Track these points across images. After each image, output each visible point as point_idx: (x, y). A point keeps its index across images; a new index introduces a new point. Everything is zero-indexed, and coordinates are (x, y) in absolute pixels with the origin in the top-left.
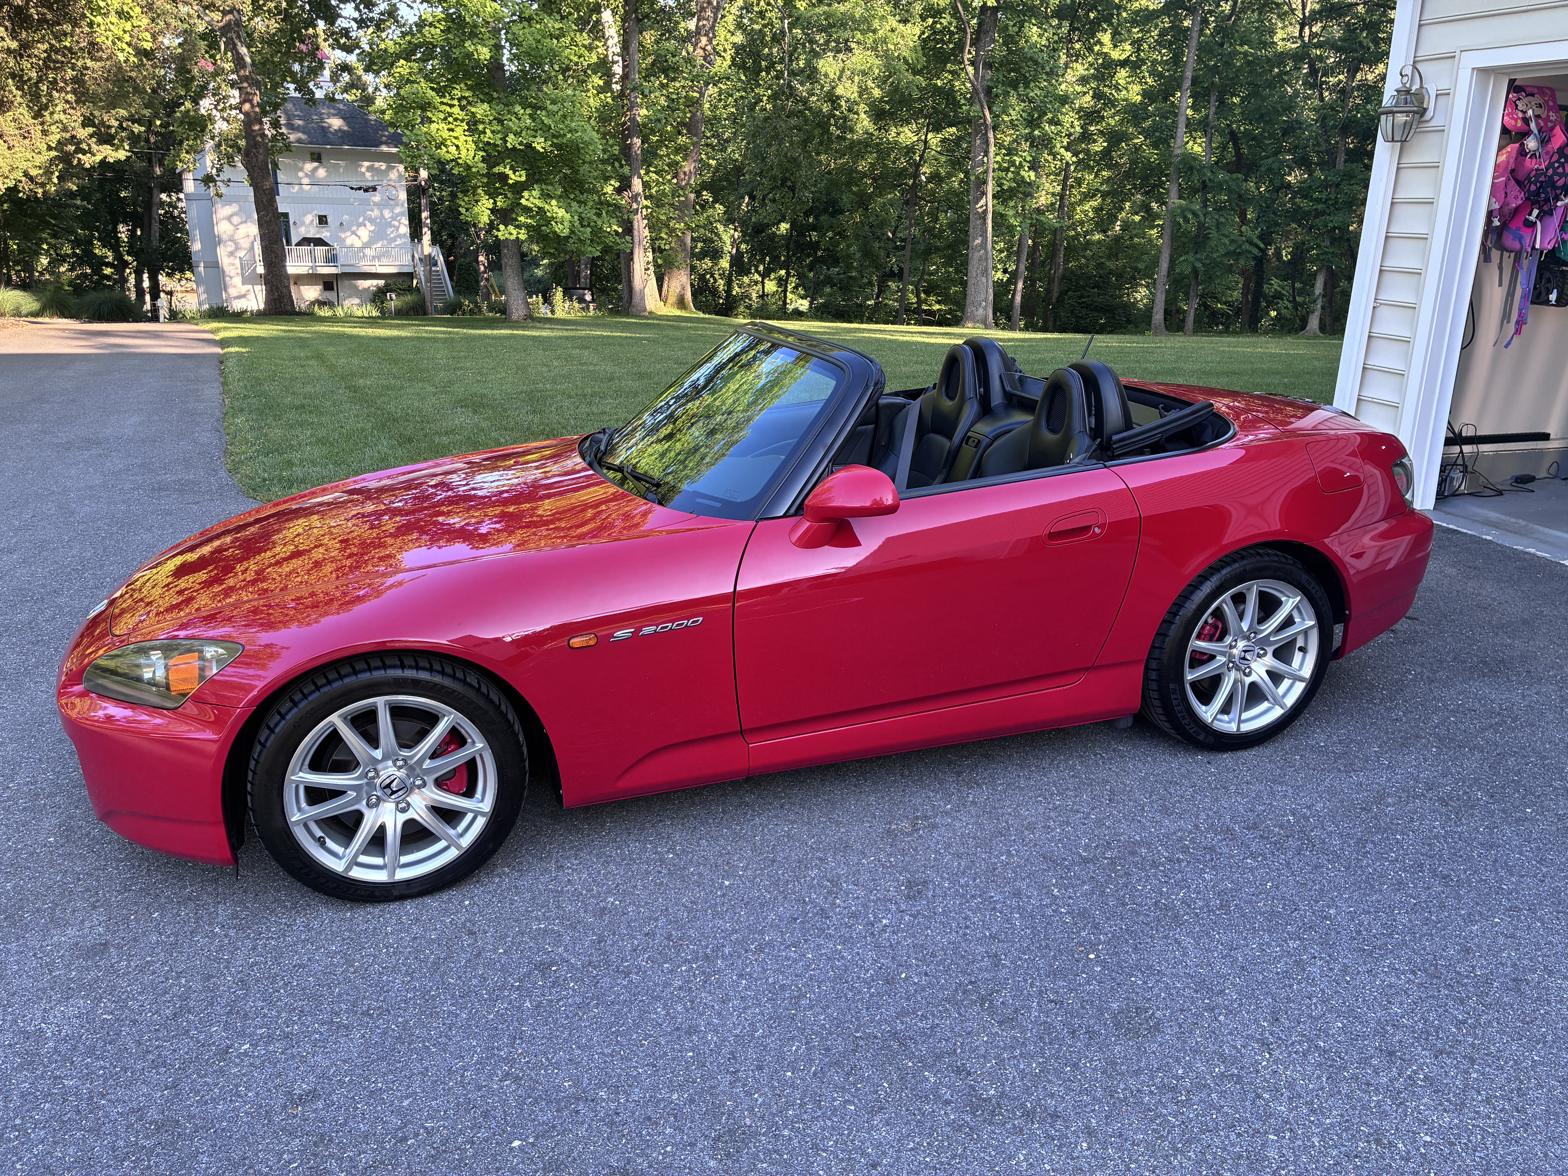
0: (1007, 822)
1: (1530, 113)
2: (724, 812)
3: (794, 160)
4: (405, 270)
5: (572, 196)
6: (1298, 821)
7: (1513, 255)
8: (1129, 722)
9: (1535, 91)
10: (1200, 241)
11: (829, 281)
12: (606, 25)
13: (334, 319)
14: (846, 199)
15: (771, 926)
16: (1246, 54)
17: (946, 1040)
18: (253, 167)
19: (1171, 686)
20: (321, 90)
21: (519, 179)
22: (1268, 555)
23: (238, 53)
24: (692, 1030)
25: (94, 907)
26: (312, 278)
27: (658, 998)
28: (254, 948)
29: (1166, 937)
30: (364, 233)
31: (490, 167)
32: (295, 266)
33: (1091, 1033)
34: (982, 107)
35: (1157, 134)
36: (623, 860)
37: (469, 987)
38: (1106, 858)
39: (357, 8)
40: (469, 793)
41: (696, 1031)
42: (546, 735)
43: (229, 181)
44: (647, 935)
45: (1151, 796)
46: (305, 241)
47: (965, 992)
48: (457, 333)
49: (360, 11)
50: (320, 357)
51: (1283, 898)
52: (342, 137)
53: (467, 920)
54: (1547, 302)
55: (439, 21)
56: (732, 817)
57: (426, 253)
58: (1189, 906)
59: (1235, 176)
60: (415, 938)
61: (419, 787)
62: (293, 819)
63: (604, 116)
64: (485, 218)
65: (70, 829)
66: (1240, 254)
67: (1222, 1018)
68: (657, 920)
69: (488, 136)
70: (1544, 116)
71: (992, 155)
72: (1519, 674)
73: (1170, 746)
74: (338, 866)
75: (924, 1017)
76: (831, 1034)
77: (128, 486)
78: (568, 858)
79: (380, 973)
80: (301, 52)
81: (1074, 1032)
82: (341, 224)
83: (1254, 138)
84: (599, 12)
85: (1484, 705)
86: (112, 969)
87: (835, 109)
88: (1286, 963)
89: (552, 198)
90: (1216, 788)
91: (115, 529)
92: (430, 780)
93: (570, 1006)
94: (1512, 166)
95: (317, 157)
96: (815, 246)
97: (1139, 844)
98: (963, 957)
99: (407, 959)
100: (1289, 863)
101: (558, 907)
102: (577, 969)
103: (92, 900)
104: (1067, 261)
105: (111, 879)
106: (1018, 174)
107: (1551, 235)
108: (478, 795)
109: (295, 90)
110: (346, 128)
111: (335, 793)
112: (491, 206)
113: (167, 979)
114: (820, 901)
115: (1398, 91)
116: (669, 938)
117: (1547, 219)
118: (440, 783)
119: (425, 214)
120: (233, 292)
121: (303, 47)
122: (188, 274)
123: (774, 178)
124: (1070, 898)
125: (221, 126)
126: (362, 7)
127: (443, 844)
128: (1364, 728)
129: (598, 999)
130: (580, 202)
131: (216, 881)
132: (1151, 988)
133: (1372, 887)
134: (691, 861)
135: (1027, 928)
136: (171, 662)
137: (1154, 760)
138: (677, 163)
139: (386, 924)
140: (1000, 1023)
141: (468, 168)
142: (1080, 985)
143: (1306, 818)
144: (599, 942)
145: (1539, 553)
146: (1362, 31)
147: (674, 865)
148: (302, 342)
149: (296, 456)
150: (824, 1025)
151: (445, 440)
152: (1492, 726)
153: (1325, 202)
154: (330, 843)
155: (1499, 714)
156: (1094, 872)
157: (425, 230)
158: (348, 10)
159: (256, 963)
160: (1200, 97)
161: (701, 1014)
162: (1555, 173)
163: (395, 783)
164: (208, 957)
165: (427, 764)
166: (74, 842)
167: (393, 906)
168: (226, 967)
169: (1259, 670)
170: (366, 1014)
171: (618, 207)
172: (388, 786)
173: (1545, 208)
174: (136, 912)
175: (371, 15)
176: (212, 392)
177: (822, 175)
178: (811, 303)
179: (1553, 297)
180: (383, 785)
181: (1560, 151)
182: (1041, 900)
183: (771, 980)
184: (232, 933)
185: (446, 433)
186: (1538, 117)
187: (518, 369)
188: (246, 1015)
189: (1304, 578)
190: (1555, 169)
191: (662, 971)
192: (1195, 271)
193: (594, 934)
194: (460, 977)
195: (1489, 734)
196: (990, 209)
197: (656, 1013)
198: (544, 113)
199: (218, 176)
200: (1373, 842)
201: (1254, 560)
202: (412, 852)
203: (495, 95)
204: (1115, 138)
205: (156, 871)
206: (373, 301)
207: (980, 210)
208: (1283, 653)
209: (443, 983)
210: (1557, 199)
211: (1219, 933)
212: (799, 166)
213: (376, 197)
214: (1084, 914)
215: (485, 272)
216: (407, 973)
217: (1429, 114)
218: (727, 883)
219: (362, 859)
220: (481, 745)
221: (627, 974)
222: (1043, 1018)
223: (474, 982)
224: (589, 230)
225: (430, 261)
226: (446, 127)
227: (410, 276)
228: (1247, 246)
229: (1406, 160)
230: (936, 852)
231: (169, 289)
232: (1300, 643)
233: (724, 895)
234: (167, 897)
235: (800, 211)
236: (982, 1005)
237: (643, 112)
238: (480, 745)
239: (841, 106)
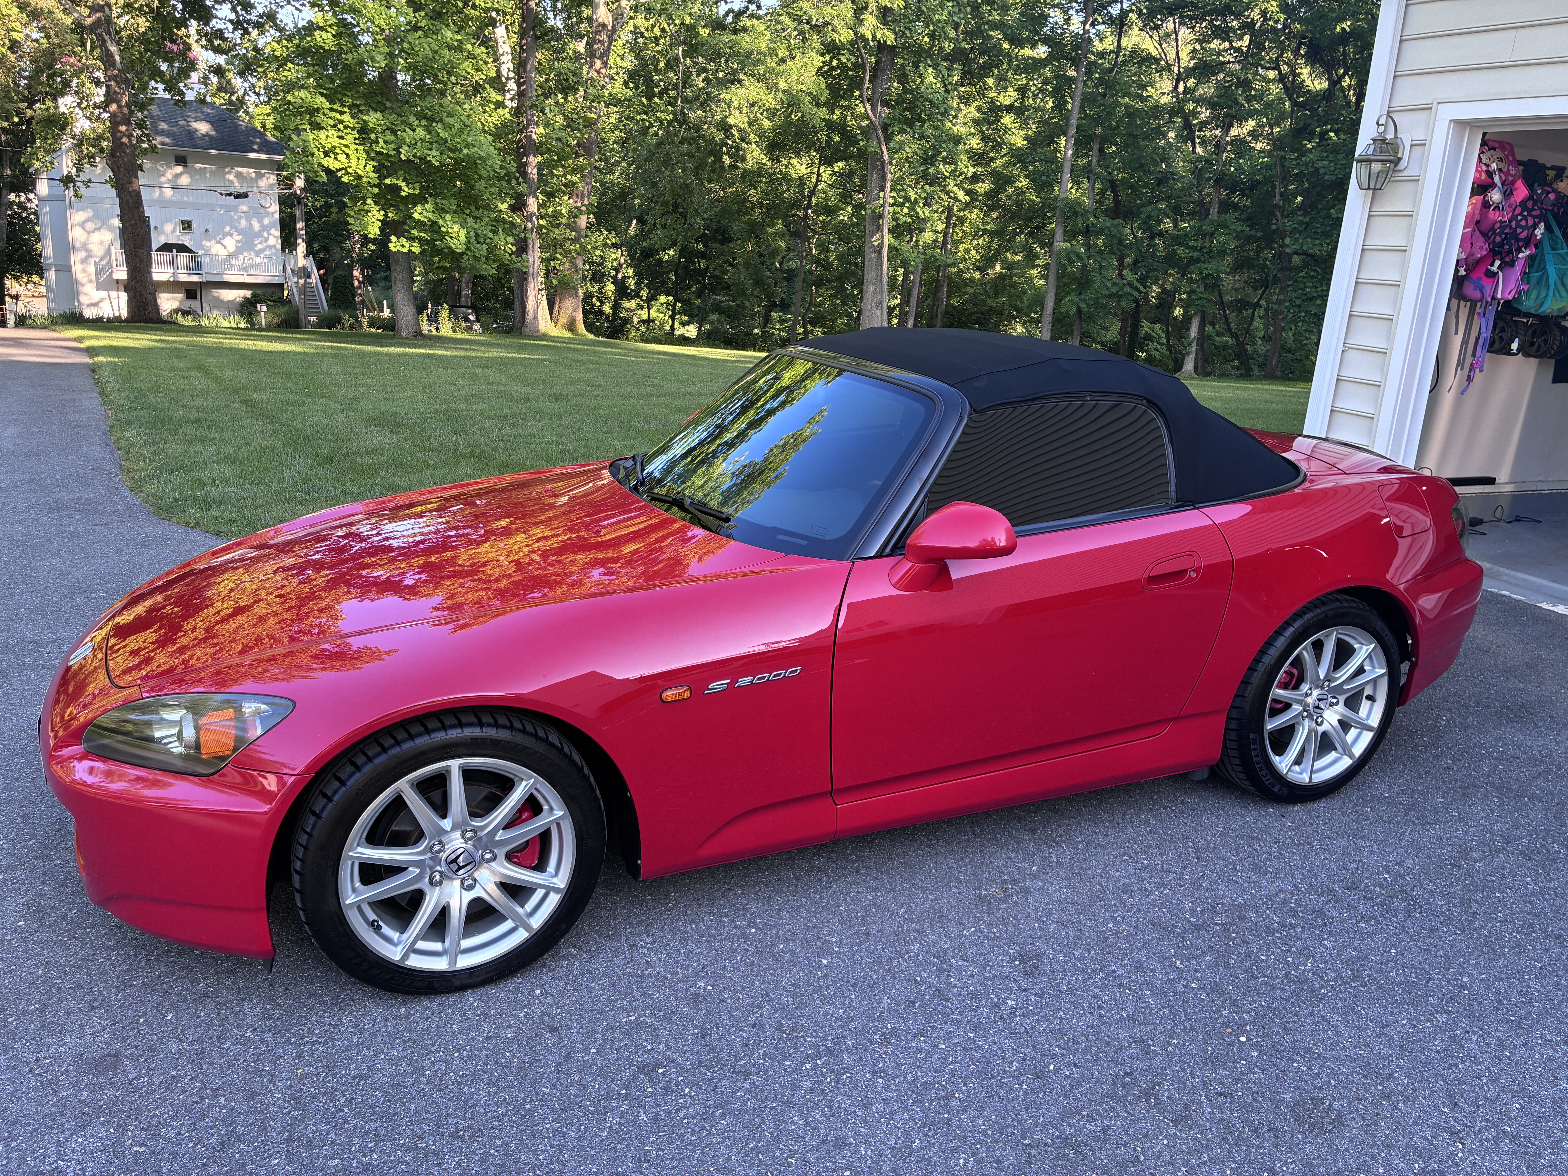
0: (1100, 884)
1: (1494, 166)
2: (797, 878)
3: (686, 187)
4: (276, 280)
5: (467, 212)
6: (1395, 880)
7: (1469, 304)
8: (1205, 774)
9: (1497, 145)
10: (1083, 282)
11: (718, 308)
12: (500, 41)
13: (199, 330)
14: (736, 227)
15: (889, 1011)
16: (1127, 106)
17: (1125, 1146)
18: (118, 168)
19: (1252, 736)
20: (192, 91)
21: (411, 191)
22: (1347, 601)
23: (107, 50)
24: (841, 1144)
25: (93, 1009)
26: (173, 286)
27: (790, 1104)
28: (299, 1056)
29: (1311, 1014)
30: (231, 244)
31: (381, 178)
32: (160, 273)
33: (1276, 1132)
34: (880, 142)
35: (1044, 178)
36: (702, 936)
37: (569, 1098)
38: (1217, 924)
39: (233, 9)
40: (540, 867)
41: (846, 1145)
42: (630, 800)
43: (90, 181)
44: (754, 1026)
45: (1238, 854)
46: (167, 247)
47: (1124, 1086)
48: (346, 349)
49: (237, 12)
50: (201, 368)
51: (1413, 966)
52: (211, 142)
53: (543, 1014)
54: (1509, 353)
55: (330, 26)
56: (806, 884)
57: (300, 265)
58: (1322, 978)
59: (1116, 222)
60: (488, 1038)
61: (489, 861)
62: (348, 902)
63: (500, 133)
64: (374, 231)
65: (41, 909)
66: (1121, 296)
67: (1401, 1106)
68: (760, 1007)
69: (381, 146)
70: (1505, 170)
71: (888, 189)
72: (1543, 720)
73: (1237, 797)
74: (394, 954)
75: (1091, 1118)
76: (997, 1142)
77: (20, 505)
78: (639, 935)
79: (459, 1084)
80: (172, 51)
81: (1256, 1130)
82: (207, 230)
83: (1132, 187)
84: (494, 27)
85: (1525, 753)
86: (131, 1087)
87: (728, 138)
88: (1443, 1041)
89: (447, 213)
90: (1300, 844)
91: (17, 553)
92: (501, 853)
93: (693, 1117)
94: (1477, 217)
95: (181, 160)
96: (703, 273)
97: (1245, 906)
98: (1108, 1043)
99: (486, 1064)
100: (1403, 927)
101: (644, 994)
102: (687, 1071)
103: (88, 999)
104: (949, 297)
105: (105, 972)
106: (914, 209)
107: (1512, 285)
108: (551, 868)
109: (165, 90)
110: (213, 133)
111: (394, 870)
112: (382, 218)
113: (202, 1098)
114: (933, 979)
115: (1374, 140)
116: (780, 1028)
117: (1509, 270)
118: (510, 857)
119: (300, 225)
120: (84, 300)
121: (175, 48)
122: (36, 278)
123: (666, 204)
124: (1196, 971)
125: (82, 125)
126: (239, 8)
127: (508, 925)
128: (1421, 778)
129: (722, 1108)
130: (475, 218)
131: (233, 972)
132: (1318, 1074)
133: (1495, 951)
134: (777, 936)
135: (1164, 1007)
136: (203, 721)
137: (1227, 812)
138: (574, 184)
139: (450, 1021)
140: (1176, 1122)
141: (359, 177)
142: (1242, 1073)
143: (1403, 877)
144: (703, 1036)
145: (1514, 596)
146: (1237, 88)
147: (760, 941)
148: (178, 353)
149: (206, 475)
150: (985, 1131)
151: (368, 460)
152: (1540, 774)
153: (1200, 250)
154: (386, 930)
155: (1542, 761)
156: (1210, 940)
157: (299, 241)
158: (225, 11)
159: (307, 1076)
160: (1082, 144)
161: (845, 1122)
162: (1518, 225)
163: (461, 858)
164: (246, 1069)
165: (500, 836)
166: (50, 927)
167: (453, 998)
168: (271, 1081)
169: (1331, 717)
170: (454, 1135)
171: (513, 225)
172: (455, 861)
173: (1507, 259)
174: (145, 1014)
175: (248, 17)
176: (91, 402)
177: (712, 202)
178: (699, 330)
179: (1515, 346)
180: (449, 860)
181: (1523, 204)
182: (1167, 973)
183: (909, 1077)
184: (268, 1037)
185: (368, 453)
186: (1500, 170)
187: (424, 388)
188: (309, 1142)
189: (1380, 625)
190: (1518, 222)
191: (785, 1070)
192: (1079, 310)
193: (695, 1026)
194: (554, 1086)
195: (1540, 782)
196: (886, 243)
197: (795, 1124)
198: (440, 125)
199: (78, 176)
200: (1476, 901)
201: (1333, 606)
202: (473, 935)
203: (388, 104)
204: (1002, 181)
205: (158, 961)
206: (241, 313)
207: (875, 244)
208: (1353, 703)
209: (537, 1094)
210: (1519, 251)
211: (1364, 1009)
212: (691, 192)
213: (243, 206)
214: (1216, 989)
215: (360, 287)
216: (490, 1083)
217: (1403, 164)
218: (825, 961)
219: (421, 945)
220: (561, 813)
221: (747, 1075)
222: (1218, 1115)
223: (573, 1091)
224: (485, 247)
225: (304, 273)
226: (336, 135)
227: (281, 286)
228: (1128, 289)
229: (1378, 208)
230: (1038, 920)
231: (14, 293)
232: (1368, 691)
233: (825, 976)
234: (179, 994)
235: (691, 237)
236: (1148, 1101)
237: (541, 130)
238: (559, 813)
239: (733, 135)
